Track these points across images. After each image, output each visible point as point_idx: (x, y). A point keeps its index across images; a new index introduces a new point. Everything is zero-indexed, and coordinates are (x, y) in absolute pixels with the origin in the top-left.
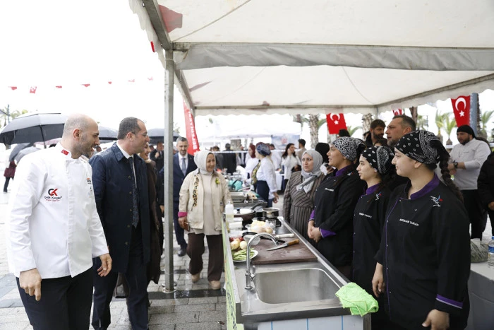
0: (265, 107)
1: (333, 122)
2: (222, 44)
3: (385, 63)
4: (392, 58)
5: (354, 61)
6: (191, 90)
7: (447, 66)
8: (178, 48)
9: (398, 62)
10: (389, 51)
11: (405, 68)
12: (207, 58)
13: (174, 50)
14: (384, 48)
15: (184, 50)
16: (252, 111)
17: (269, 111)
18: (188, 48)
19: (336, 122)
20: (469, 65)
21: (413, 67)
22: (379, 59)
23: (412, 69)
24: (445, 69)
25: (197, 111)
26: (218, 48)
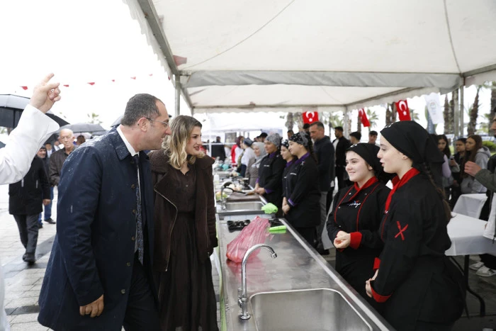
0: (252, 106)
1: (308, 119)
2: (213, 72)
3: (324, 82)
4: (329, 79)
5: (303, 81)
6: (190, 95)
7: (367, 83)
8: (183, 74)
9: (333, 82)
10: (327, 75)
11: (339, 86)
12: (203, 80)
13: (181, 75)
14: (323, 73)
15: (187, 75)
16: (241, 110)
17: (255, 109)
18: (190, 74)
19: (311, 120)
20: (383, 83)
21: (344, 85)
22: (319, 79)
23: (344, 86)
24: (367, 86)
25: (195, 110)
26: (211, 74)
